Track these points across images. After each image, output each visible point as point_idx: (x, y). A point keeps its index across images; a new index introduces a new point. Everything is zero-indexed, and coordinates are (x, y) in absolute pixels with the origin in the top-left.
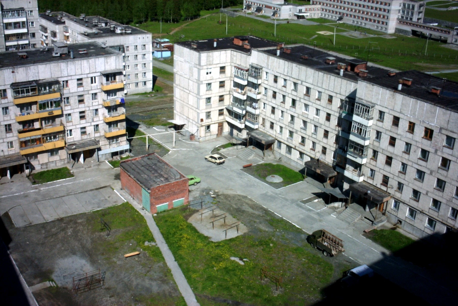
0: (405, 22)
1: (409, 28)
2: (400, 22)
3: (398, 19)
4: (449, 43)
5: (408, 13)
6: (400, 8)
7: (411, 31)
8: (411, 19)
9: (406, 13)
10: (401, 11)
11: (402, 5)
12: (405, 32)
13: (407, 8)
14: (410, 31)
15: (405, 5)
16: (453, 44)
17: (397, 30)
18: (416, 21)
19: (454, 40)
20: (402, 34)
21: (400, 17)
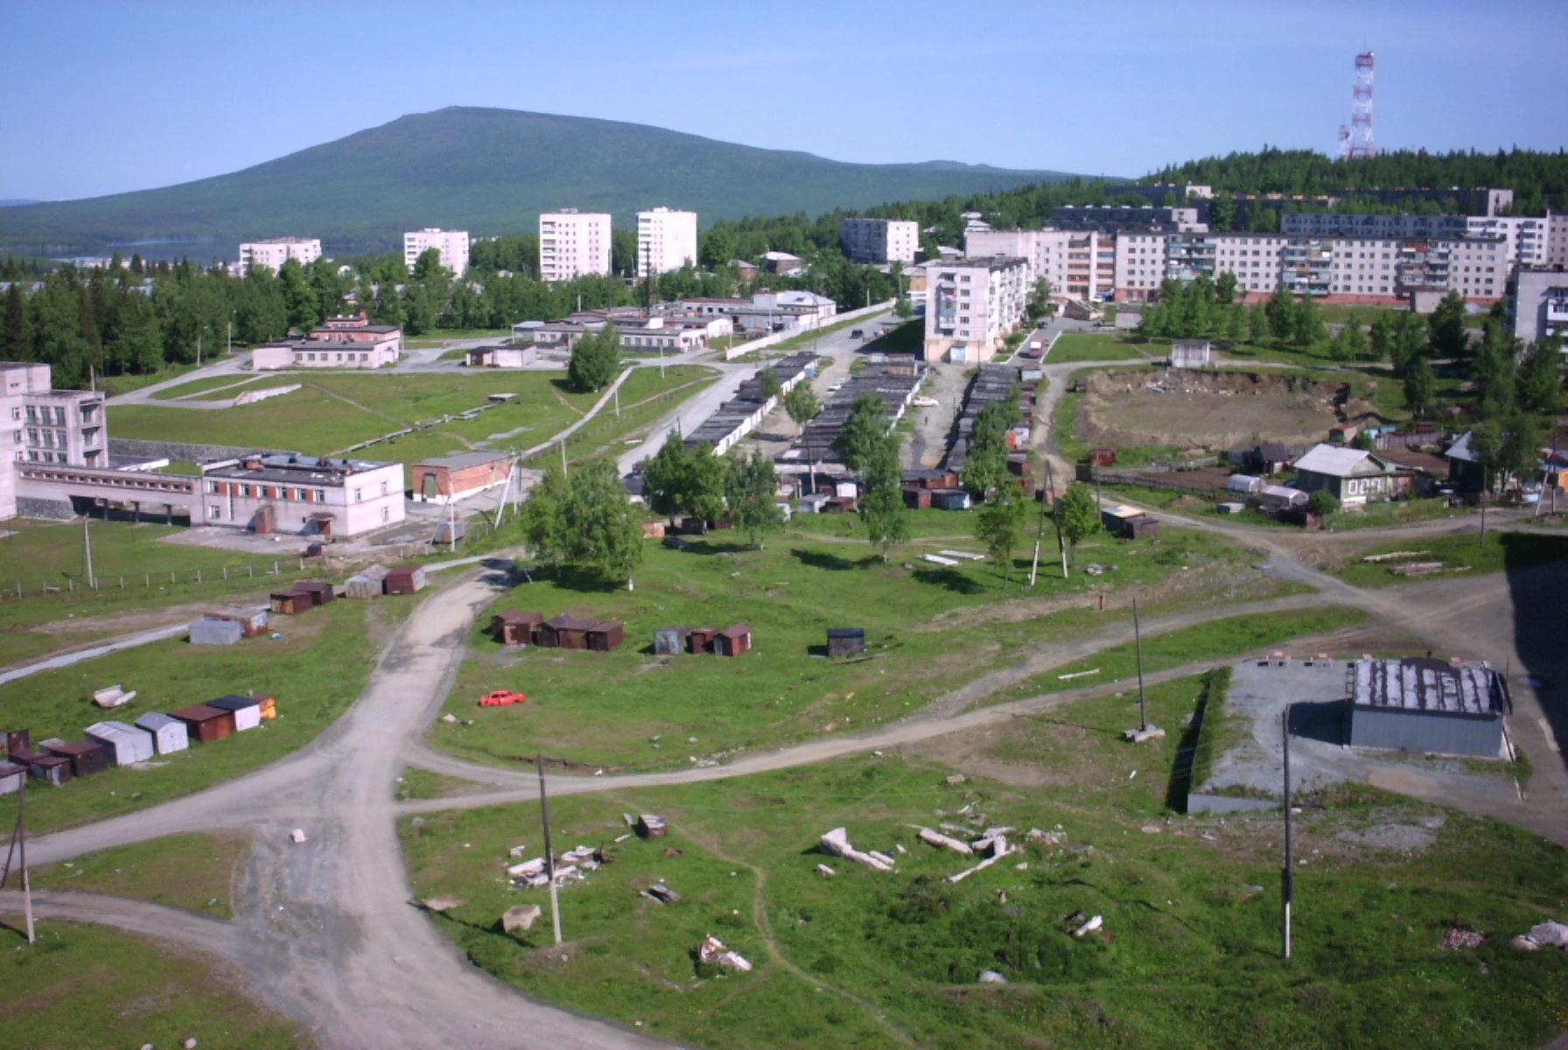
0: (42, 472)
1: (59, 493)
2: (27, 473)
3: (19, 464)
4: (199, 525)
5: (49, 438)
6: (20, 425)
7: (69, 500)
8: (63, 459)
9: (41, 438)
10: (25, 436)
11: (24, 415)
12: (51, 506)
13: (40, 422)
14: (66, 503)
15: (34, 413)
16: (209, 525)
17: (25, 504)
18: (83, 462)
19: (210, 512)
20: (42, 518)
21: (26, 457)
